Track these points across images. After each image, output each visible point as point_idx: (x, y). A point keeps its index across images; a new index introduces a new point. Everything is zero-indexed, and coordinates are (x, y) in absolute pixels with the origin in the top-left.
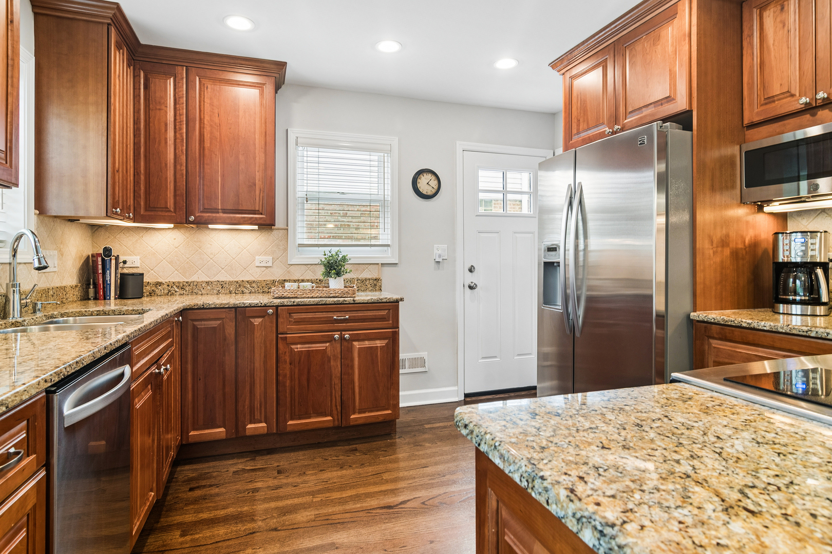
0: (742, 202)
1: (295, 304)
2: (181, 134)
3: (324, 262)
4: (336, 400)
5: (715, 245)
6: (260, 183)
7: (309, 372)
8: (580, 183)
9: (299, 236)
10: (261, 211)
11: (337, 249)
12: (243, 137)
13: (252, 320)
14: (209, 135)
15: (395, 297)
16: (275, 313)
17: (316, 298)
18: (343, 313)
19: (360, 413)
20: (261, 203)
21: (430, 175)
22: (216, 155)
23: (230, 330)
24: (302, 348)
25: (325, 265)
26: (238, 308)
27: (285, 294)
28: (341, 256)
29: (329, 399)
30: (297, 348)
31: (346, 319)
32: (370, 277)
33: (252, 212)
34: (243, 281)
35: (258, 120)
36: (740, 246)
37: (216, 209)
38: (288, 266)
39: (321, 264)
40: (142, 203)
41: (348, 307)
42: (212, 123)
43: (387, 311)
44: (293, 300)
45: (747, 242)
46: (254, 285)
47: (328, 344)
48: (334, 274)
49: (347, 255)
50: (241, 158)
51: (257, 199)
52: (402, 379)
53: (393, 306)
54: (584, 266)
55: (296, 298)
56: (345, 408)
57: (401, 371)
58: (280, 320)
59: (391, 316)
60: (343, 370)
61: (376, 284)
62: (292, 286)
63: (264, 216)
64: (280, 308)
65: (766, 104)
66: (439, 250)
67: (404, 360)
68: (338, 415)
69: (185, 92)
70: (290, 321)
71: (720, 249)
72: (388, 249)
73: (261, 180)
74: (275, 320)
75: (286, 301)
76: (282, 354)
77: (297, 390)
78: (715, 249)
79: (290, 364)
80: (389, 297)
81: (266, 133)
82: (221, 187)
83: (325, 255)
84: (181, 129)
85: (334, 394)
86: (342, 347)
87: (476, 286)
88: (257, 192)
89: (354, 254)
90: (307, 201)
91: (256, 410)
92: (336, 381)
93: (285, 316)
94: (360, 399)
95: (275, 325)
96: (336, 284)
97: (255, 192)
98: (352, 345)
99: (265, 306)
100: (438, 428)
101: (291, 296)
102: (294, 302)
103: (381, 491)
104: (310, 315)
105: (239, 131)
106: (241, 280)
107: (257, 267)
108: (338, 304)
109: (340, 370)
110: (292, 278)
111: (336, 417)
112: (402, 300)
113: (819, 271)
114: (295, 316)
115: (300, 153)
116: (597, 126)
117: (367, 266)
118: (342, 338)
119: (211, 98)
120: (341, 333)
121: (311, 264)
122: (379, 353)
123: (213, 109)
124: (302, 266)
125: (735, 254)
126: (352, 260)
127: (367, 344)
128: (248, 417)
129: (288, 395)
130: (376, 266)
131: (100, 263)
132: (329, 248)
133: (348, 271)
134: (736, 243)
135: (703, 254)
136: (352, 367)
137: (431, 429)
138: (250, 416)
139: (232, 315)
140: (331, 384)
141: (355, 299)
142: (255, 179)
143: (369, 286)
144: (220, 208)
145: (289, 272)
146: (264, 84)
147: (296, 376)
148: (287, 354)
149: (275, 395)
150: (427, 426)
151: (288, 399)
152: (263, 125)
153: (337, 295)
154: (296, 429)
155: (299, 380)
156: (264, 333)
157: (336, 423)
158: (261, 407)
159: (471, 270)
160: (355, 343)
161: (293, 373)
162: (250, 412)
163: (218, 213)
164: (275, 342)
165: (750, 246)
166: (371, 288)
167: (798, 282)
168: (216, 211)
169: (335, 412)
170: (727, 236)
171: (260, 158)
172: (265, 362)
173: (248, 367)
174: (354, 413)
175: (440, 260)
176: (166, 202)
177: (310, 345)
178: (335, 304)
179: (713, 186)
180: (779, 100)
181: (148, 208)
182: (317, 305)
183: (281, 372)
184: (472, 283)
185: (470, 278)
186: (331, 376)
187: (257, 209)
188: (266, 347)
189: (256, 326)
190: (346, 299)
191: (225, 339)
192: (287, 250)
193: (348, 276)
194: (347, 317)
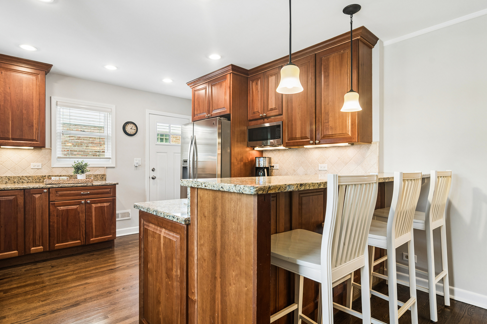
0: (248, 146)
1: (60, 187)
3: (74, 166)
4: (82, 232)
5: (238, 161)
6: (36, 125)
7: (67, 220)
8: (195, 136)
9: (58, 153)
10: (37, 140)
11: (82, 160)
12: (26, 101)
13: (34, 195)
14: (3, 98)
15: (114, 183)
16: (48, 191)
17: (71, 184)
18: (86, 191)
19: (95, 238)
20: (37, 136)
21: (132, 125)
22: (8, 109)
23: (21, 201)
24: (64, 208)
25: (75, 168)
26: (26, 190)
27: (53, 182)
28: (84, 163)
29: (79, 232)
30: (61, 208)
31: (88, 193)
32: (100, 174)
33: (31, 140)
34: (23, 176)
35: (34, 93)
36: (247, 161)
37: (9, 138)
38: (52, 168)
39: (72, 167)
41: (89, 188)
42: (5, 92)
43: (110, 189)
44: (58, 185)
45: (249, 160)
46: (30, 178)
47: (78, 206)
48: (81, 172)
49: (87, 163)
50: (24, 112)
51: (34, 133)
52: (117, 223)
53: (113, 187)
54: (196, 168)
55: (60, 184)
56: (87, 235)
57: (117, 219)
58: (51, 195)
59: (112, 191)
60: (86, 218)
61: (103, 177)
62: (56, 178)
63: (39, 143)
64: (50, 189)
65: (253, 114)
66: (137, 161)
67: (118, 214)
68: (83, 239)
70: (57, 195)
71: (240, 162)
72: (109, 160)
73: (37, 124)
74: (48, 195)
75: (54, 186)
76: (52, 211)
77: (61, 229)
78: (238, 163)
79: (57, 216)
80: (111, 183)
81: (40, 99)
82: (11, 126)
83: (75, 163)
85: (81, 230)
86: (86, 207)
87: (156, 177)
88: (34, 130)
89: (91, 162)
90: (63, 135)
91: (37, 240)
92: (83, 223)
93: (54, 193)
94: (95, 231)
95: (48, 198)
96: (81, 177)
97: (33, 130)
98: (91, 206)
99: (42, 188)
100: (136, 242)
101: (57, 183)
102: (59, 186)
103: (108, 266)
104: (68, 192)
105: (23, 98)
106: (22, 176)
107: (32, 169)
108: (84, 186)
109: (85, 218)
110: (54, 175)
111: (82, 240)
112: (117, 184)
113: (265, 170)
114: (60, 193)
115: (58, 110)
116: (203, 113)
117: (98, 168)
118: (86, 203)
119: (4, 79)
120: (85, 200)
121: (65, 167)
122: (106, 209)
123: (6, 85)
124: (60, 168)
125: (245, 164)
126: (90, 165)
127: (99, 205)
128: (32, 244)
129: (55, 231)
130: (103, 168)
132: (77, 159)
133: (88, 171)
134: (246, 161)
135: (234, 164)
136: (91, 216)
137: (132, 243)
138: (33, 243)
139: (22, 193)
140: (80, 225)
141: (93, 184)
142: (33, 123)
143: (99, 178)
144: (10, 137)
145: (52, 171)
146: (38, 74)
147: (60, 222)
148: (55, 211)
149: (48, 232)
150: (130, 242)
151: (56, 234)
152: (38, 96)
153: (83, 182)
154: (60, 248)
155: (62, 224)
156: (41, 202)
157: (83, 243)
158: (39, 238)
159: (153, 170)
160: (93, 205)
161: (58, 221)
162: (33, 241)
163: (9, 140)
164: (48, 206)
165: (250, 161)
166: (100, 179)
167: (261, 173)
168: (8, 139)
169: (82, 238)
170: (242, 158)
171: (36, 112)
172: (42, 216)
173: (32, 219)
174: (92, 238)
175: (137, 165)
177: (68, 207)
178: (82, 186)
179: (237, 140)
180: (256, 113)
182: (72, 187)
183: (51, 220)
184: (153, 176)
185: (152, 174)
186: (80, 221)
187: (34, 139)
188: (42, 209)
189: (37, 198)
190: (88, 184)
191: (17, 206)
192: (51, 160)
193: (88, 173)
194: (89, 192)
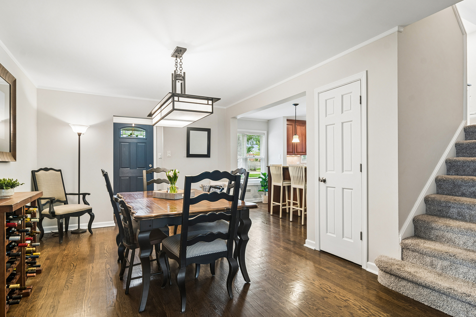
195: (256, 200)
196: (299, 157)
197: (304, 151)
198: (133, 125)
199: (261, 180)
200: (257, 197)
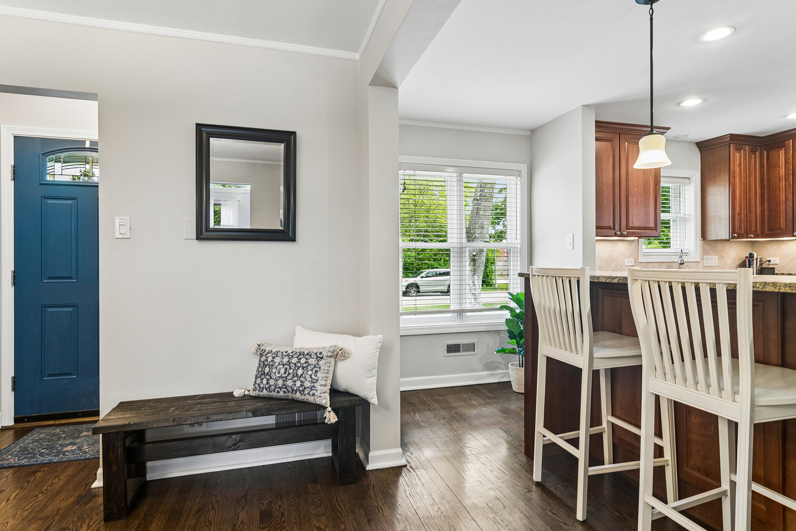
2: (789, 182)
40: (766, 227)
69: (791, 155)
84: (789, 179)
131: (747, 262)
176: (780, 225)
181: (770, 229)
195: (492, 375)
196: (634, 245)
197: (652, 225)
198: (88, 145)
199: (507, 314)
200: (497, 368)
